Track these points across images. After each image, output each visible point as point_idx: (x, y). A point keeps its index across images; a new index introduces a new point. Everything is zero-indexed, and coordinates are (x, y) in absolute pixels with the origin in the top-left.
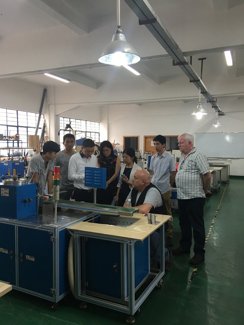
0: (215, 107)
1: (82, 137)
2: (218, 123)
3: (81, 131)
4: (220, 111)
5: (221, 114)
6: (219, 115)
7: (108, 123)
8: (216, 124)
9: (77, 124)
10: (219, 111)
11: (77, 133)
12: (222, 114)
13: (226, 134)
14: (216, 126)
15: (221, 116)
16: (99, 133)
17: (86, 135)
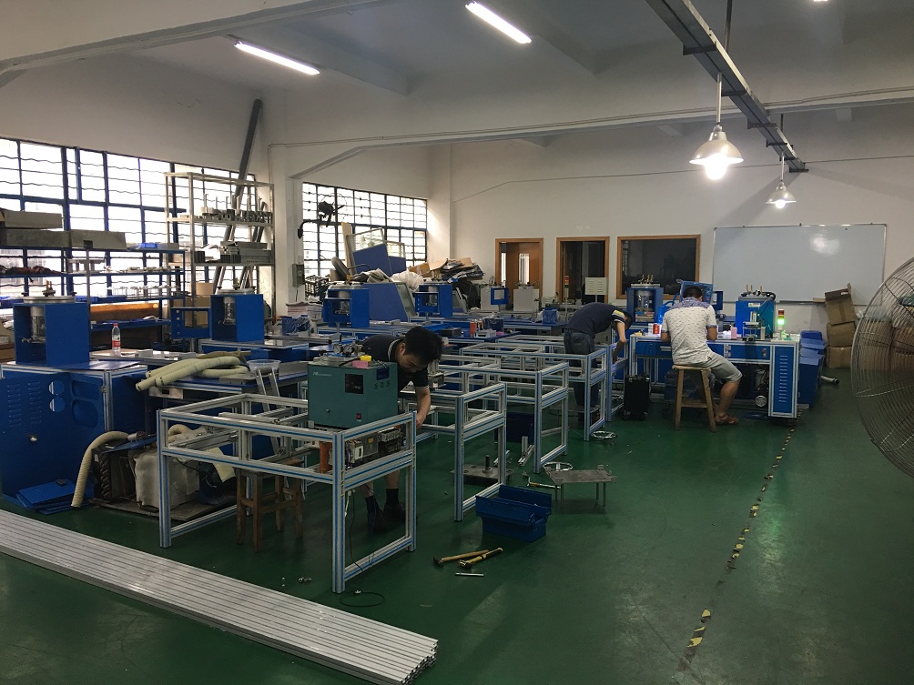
0: (777, 144)
1: (373, 243)
2: (786, 196)
3: (371, 226)
4: (793, 158)
5: (796, 168)
6: (791, 171)
7: (451, 199)
8: (779, 197)
9: (358, 203)
10: (789, 158)
11: (357, 232)
12: (799, 167)
13: (815, 230)
14: (780, 204)
15: (795, 174)
16: (425, 231)
17: (386, 237)
